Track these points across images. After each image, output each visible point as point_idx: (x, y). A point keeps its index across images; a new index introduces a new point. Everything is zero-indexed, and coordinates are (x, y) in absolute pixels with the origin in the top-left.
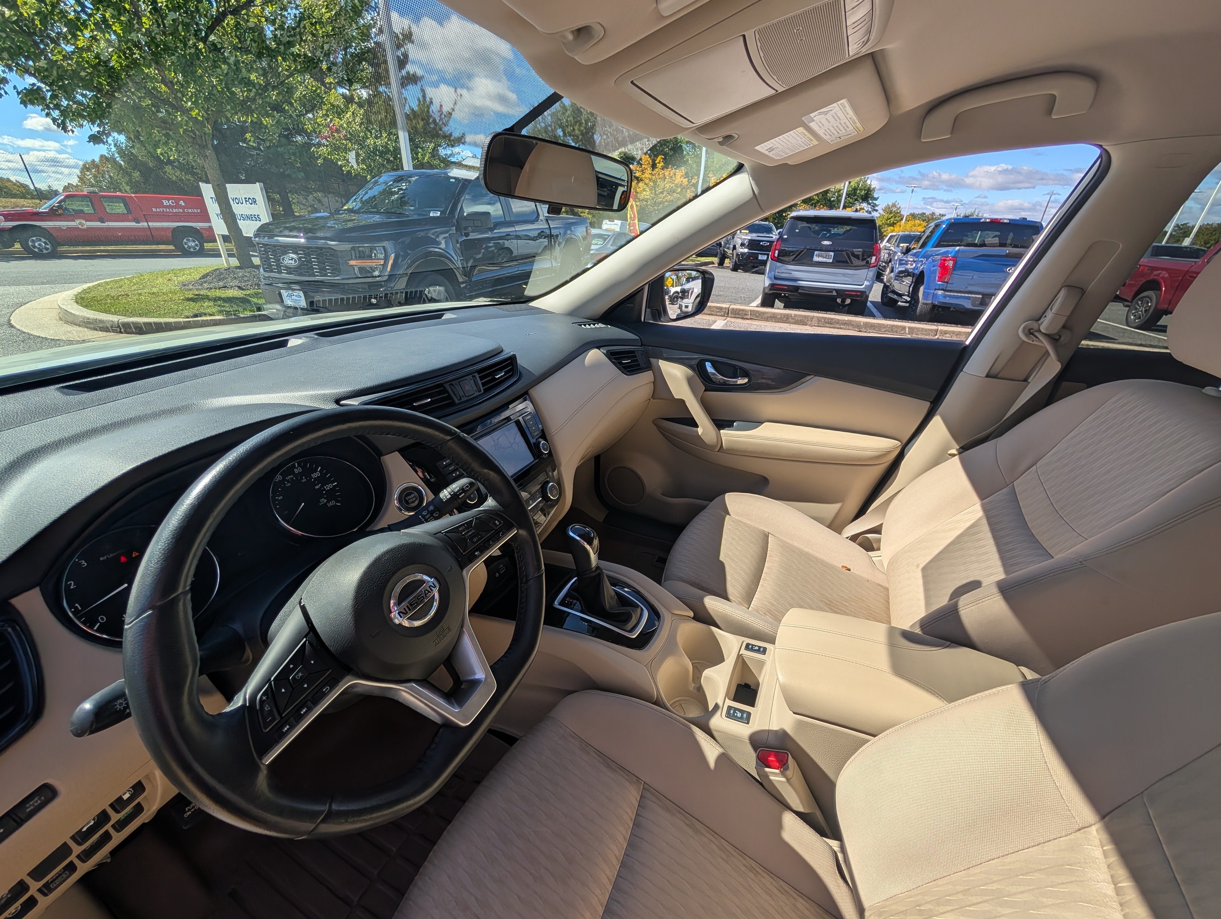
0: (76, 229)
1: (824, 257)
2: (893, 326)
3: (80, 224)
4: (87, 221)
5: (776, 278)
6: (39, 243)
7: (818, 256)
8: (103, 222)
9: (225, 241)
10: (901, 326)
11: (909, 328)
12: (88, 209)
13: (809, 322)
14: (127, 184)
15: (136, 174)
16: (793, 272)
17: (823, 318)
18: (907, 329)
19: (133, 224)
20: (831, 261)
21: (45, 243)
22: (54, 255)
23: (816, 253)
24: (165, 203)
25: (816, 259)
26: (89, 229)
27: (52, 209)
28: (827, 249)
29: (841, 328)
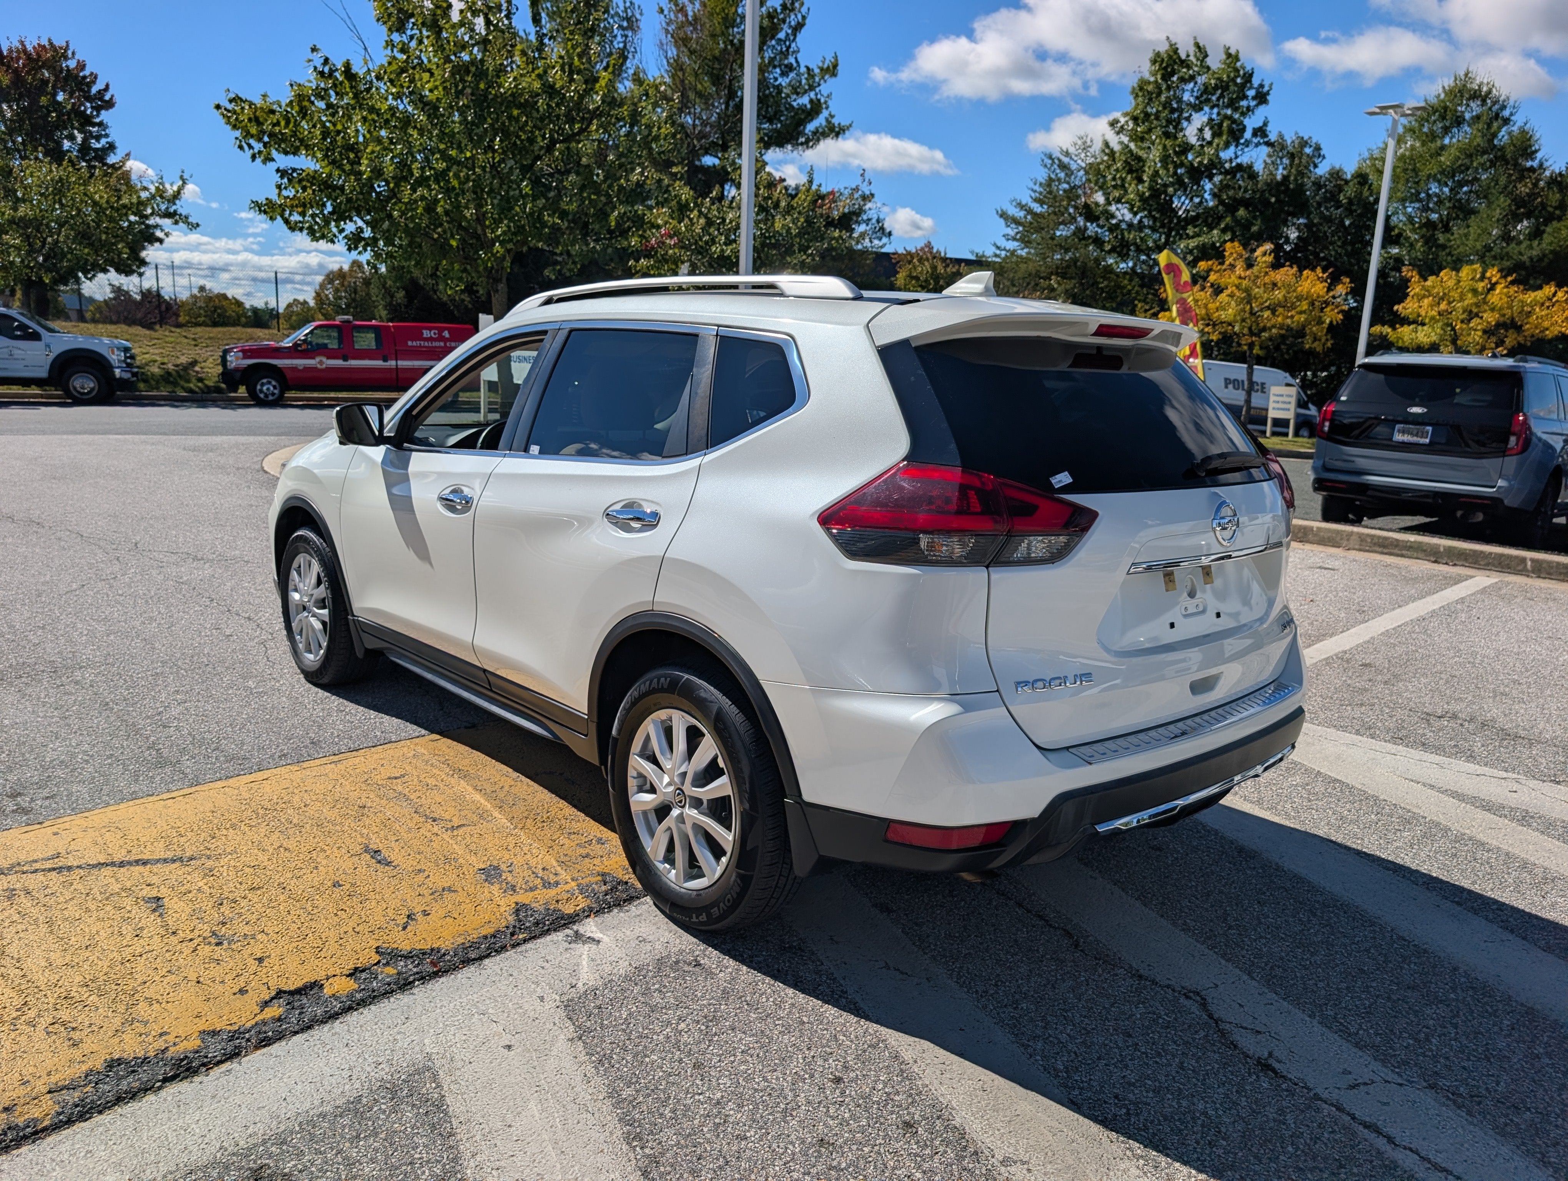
0: (314, 369)
1: (1412, 434)
2: (1502, 555)
3: (321, 362)
4: (328, 358)
5: (1326, 469)
6: (268, 387)
7: (1403, 432)
8: (345, 359)
9: (490, 390)
10: (1517, 557)
11: (1532, 560)
12: (334, 345)
13: (1345, 543)
14: (385, 307)
15: (400, 295)
16: (1357, 459)
17: (1368, 535)
18: (1529, 563)
19: (378, 363)
20: (1427, 441)
21: (275, 387)
22: (278, 402)
23: (1398, 426)
24: (426, 333)
25: (1398, 437)
26: (329, 369)
27: (296, 345)
28: (1417, 421)
29: (1402, 556)
